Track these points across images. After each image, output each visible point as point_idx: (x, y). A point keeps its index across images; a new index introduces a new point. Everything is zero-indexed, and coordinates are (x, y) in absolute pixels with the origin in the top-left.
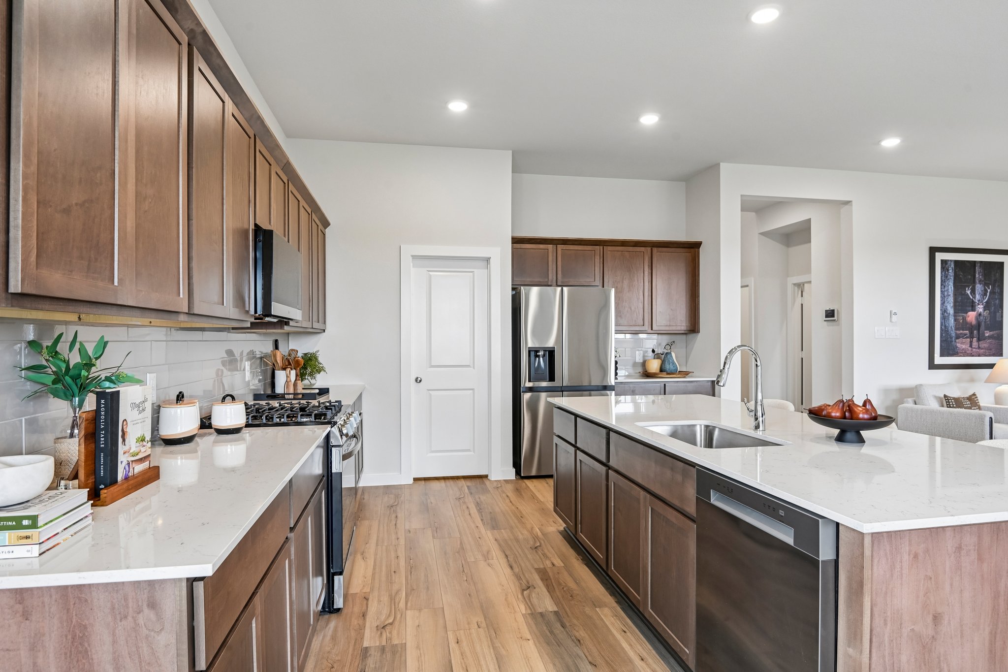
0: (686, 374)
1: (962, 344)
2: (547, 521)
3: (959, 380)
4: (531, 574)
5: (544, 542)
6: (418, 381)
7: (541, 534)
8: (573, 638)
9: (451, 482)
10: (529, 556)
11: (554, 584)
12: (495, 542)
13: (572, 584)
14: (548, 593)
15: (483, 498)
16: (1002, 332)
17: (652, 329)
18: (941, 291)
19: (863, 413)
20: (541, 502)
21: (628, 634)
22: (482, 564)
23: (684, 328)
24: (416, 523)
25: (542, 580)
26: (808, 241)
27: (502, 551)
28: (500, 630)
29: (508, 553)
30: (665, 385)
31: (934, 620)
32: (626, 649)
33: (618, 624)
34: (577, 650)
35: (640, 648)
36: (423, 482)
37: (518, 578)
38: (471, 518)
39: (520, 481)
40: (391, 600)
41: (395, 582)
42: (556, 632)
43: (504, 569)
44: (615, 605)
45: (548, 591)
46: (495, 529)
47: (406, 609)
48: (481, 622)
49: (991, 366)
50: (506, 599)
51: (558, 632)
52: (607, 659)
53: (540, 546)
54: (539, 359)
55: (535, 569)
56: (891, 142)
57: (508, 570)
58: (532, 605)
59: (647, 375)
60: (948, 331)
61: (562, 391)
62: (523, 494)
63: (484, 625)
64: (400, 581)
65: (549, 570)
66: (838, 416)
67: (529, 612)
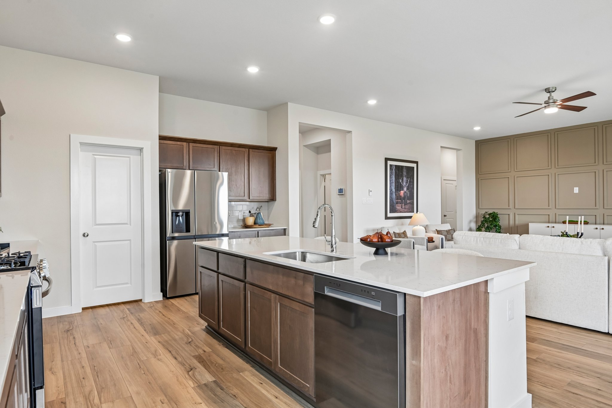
0: (269, 225)
1: (398, 207)
2: (193, 324)
3: (397, 225)
4: (191, 360)
5: (194, 337)
6: (86, 236)
7: (190, 333)
8: (231, 395)
9: (114, 308)
10: (186, 349)
11: (208, 364)
12: (159, 344)
13: (220, 362)
14: (206, 370)
15: (142, 315)
16: (414, 201)
17: (249, 199)
18: (390, 180)
19: (388, 239)
20: (185, 312)
21: (264, 384)
22: (153, 360)
23: (267, 198)
24: (92, 340)
25: (199, 362)
26: (329, 151)
27: (166, 349)
28: (178, 402)
29: (171, 349)
30: (258, 232)
31: (446, 338)
32: (265, 394)
33: (256, 380)
34: (235, 402)
35: (273, 391)
36: (91, 310)
37: (183, 365)
38: (136, 330)
39: (167, 301)
40: (86, 399)
41: (86, 386)
42: (218, 394)
43: (170, 360)
44: (251, 368)
45: (206, 369)
46: (156, 335)
47: (101, 403)
48: (164, 400)
49: (410, 217)
50: (178, 380)
51: (220, 393)
52: (255, 403)
53: (192, 341)
54: (179, 218)
55: (193, 356)
56: (372, 102)
57: (174, 361)
58: (197, 380)
59: (246, 226)
60: (392, 200)
61: (195, 239)
62: (171, 308)
63: (166, 401)
64: (90, 384)
65: (202, 355)
66: (376, 241)
67: (197, 385)
